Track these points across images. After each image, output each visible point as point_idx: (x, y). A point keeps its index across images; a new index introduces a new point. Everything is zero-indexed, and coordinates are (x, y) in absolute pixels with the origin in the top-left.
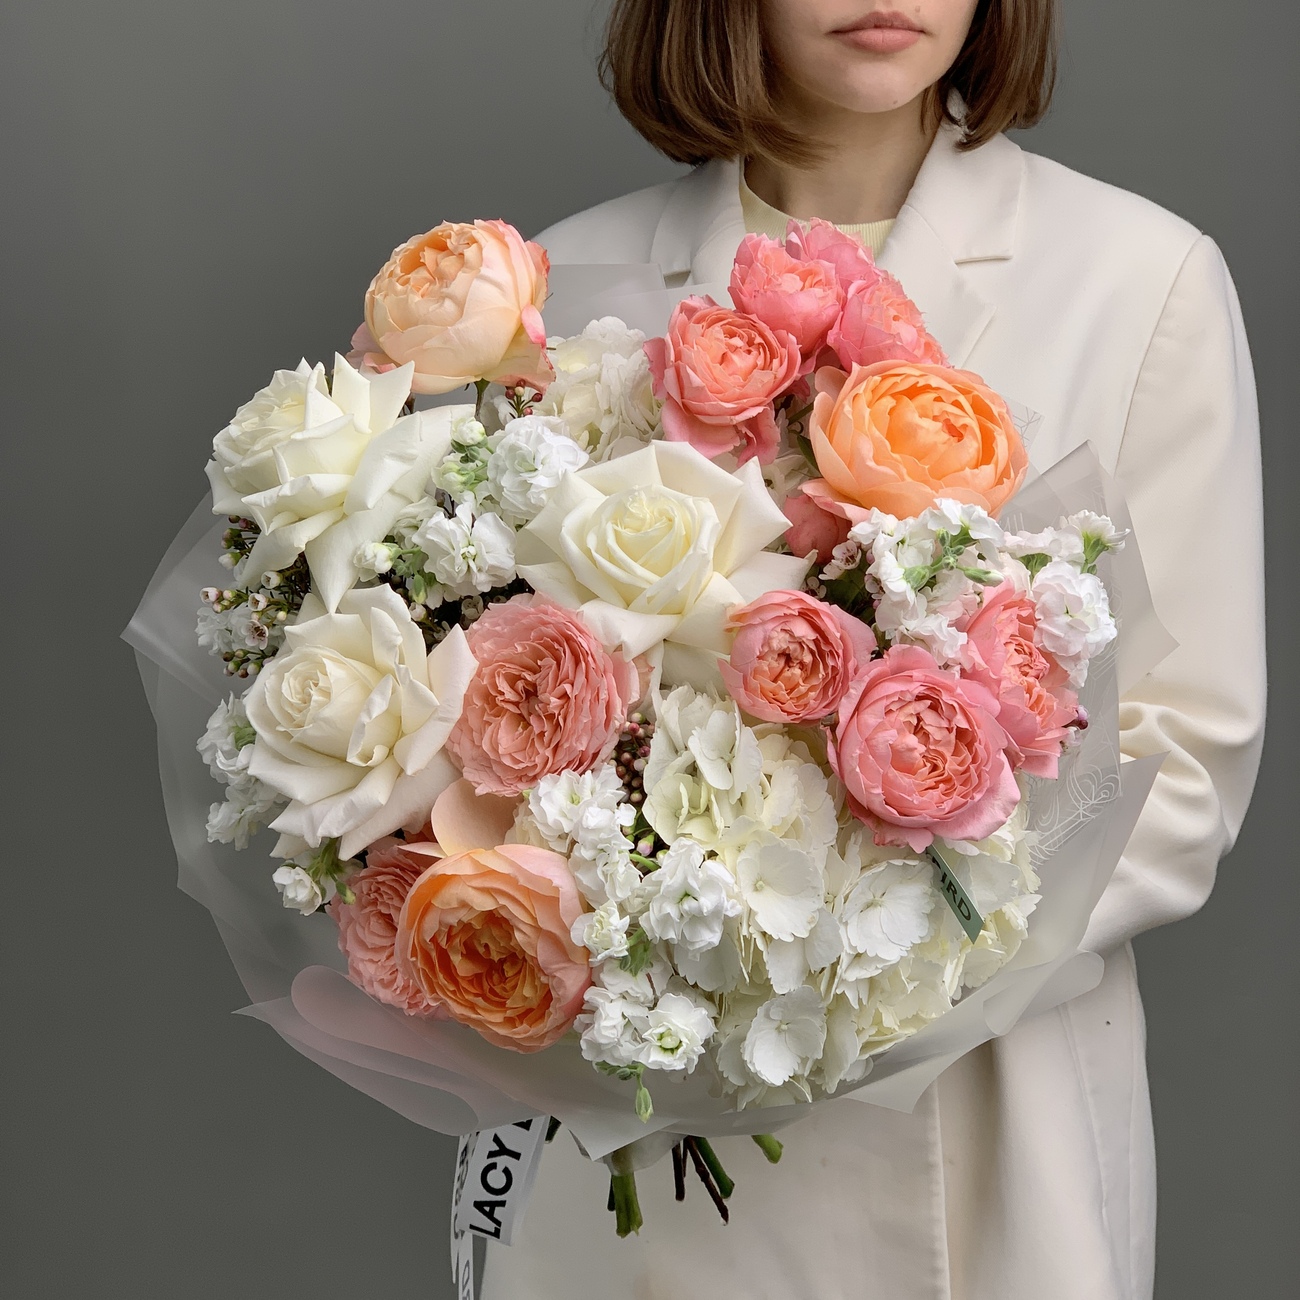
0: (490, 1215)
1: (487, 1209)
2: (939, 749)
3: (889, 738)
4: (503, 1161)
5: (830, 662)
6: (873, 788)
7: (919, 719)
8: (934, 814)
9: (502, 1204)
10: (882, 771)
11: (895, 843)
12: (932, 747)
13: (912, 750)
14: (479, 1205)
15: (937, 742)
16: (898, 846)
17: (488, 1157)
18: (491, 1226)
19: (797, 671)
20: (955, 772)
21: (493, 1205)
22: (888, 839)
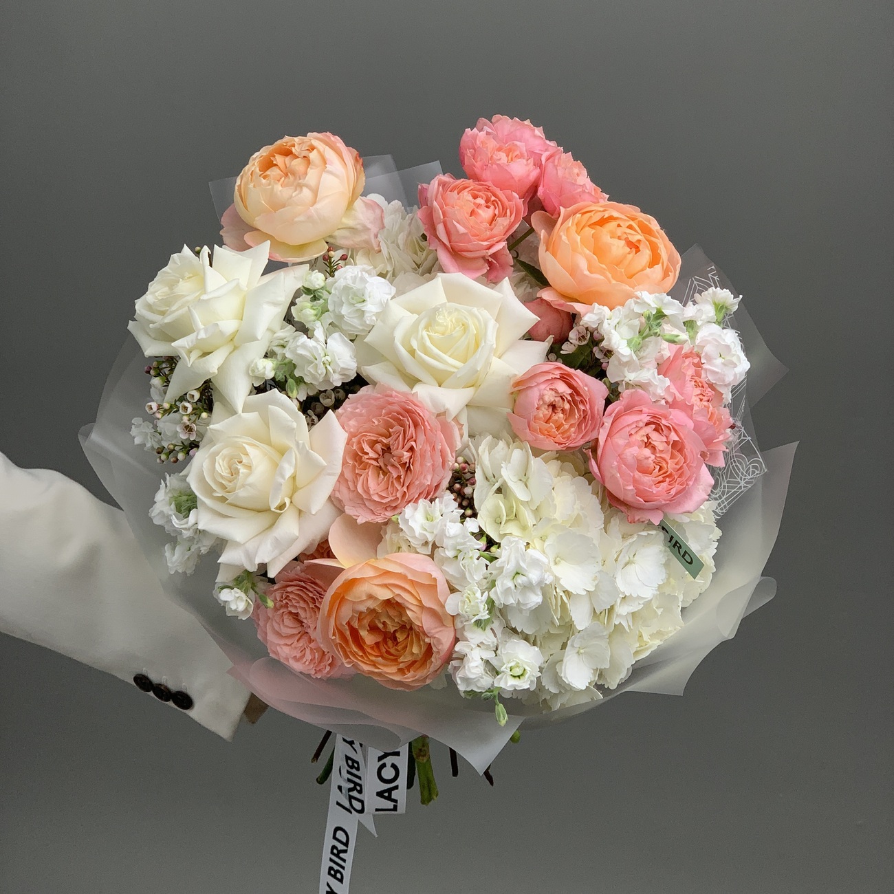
0: (389, 798)
1: (386, 794)
2: (663, 455)
3: (633, 452)
4: (389, 761)
5: (582, 407)
6: (627, 485)
7: (648, 437)
8: (666, 498)
9: (396, 788)
10: (632, 474)
11: (641, 520)
12: (658, 455)
13: (647, 458)
14: (380, 794)
15: (661, 451)
16: (643, 522)
17: (379, 761)
18: (390, 805)
19: (561, 415)
20: (674, 469)
21: (390, 791)
22: (637, 519)
